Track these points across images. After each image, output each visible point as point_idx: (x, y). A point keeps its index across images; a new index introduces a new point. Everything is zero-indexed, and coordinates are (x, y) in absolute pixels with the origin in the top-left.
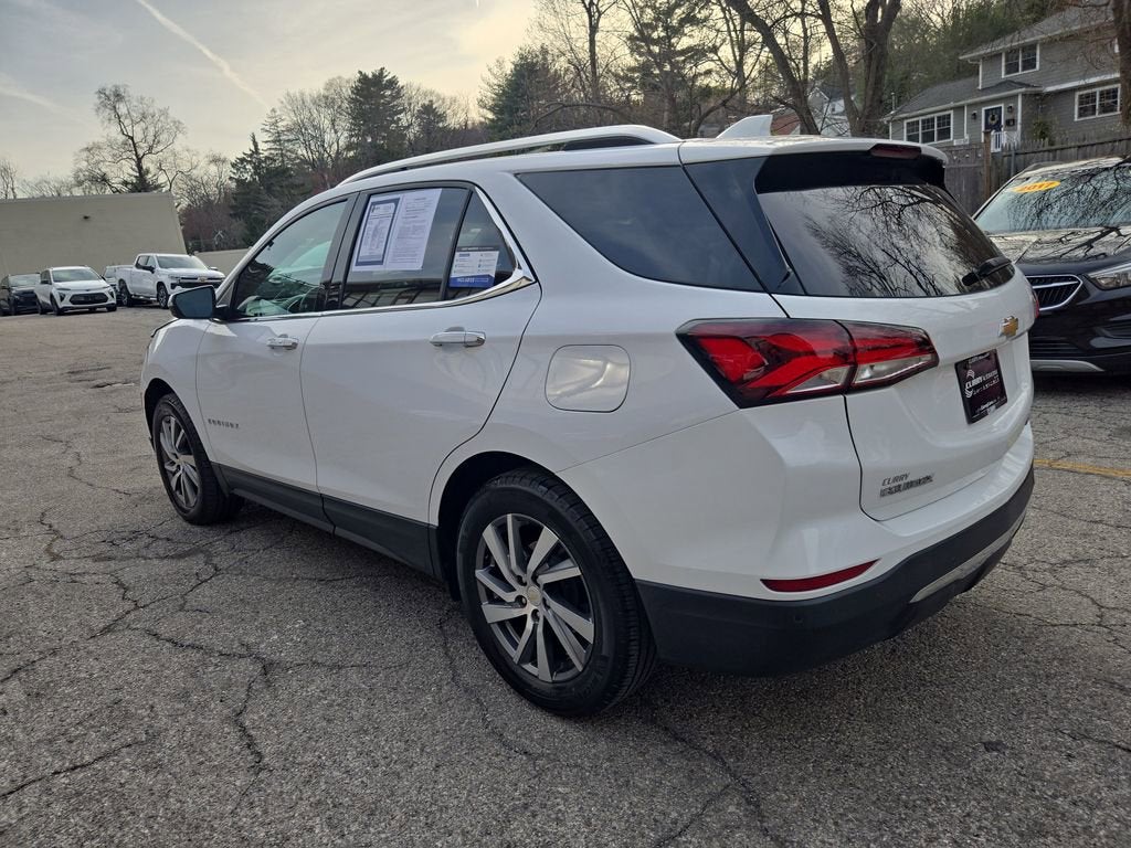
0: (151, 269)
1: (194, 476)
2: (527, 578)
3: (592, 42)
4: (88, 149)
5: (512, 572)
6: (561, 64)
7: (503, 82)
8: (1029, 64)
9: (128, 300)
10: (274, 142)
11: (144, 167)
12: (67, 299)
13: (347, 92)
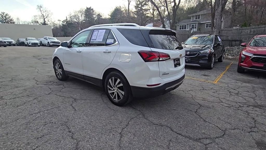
0: (47, 39)
1: (61, 73)
2: (115, 86)
3: (129, 6)
4: (35, 16)
5: (113, 86)
6: (123, 9)
7: (112, 11)
8: (199, 18)
9: (42, 45)
10: (70, 18)
11: (45, 20)
12: (31, 44)
13: (84, 10)
